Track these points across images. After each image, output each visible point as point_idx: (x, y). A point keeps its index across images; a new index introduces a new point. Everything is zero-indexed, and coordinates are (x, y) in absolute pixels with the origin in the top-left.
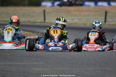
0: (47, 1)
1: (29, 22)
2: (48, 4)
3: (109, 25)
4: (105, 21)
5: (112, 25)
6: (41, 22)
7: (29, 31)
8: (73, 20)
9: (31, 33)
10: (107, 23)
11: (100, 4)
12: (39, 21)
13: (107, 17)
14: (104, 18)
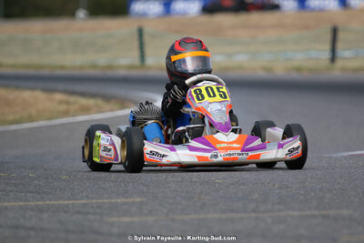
1: (94, 66)
3: (344, 70)
4: (333, 59)
5: (356, 70)
6: (130, 67)
7: (93, 96)
8: (229, 55)
9: (100, 102)
10: (339, 64)
12: (124, 61)
13: (340, 45)
14: (327, 47)
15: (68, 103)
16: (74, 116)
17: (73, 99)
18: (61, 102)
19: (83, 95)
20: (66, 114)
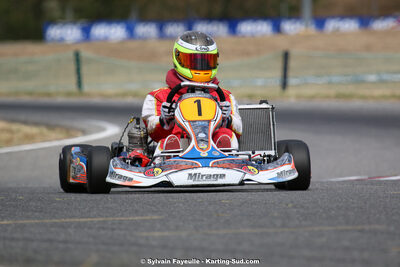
0: (65, 24)
2: (69, 32)
3: (298, 97)
6: (69, 94)
7: (36, 124)
9: (44, 130)
10: (291, 92)
11: (246, 28)
13: (291, 74)
14: (278, 74)
15: (10, 131)
16: (19, 144)
17: (15, 127)
18: (3, 130)
19: (25, 123)
20: (9, 143)
